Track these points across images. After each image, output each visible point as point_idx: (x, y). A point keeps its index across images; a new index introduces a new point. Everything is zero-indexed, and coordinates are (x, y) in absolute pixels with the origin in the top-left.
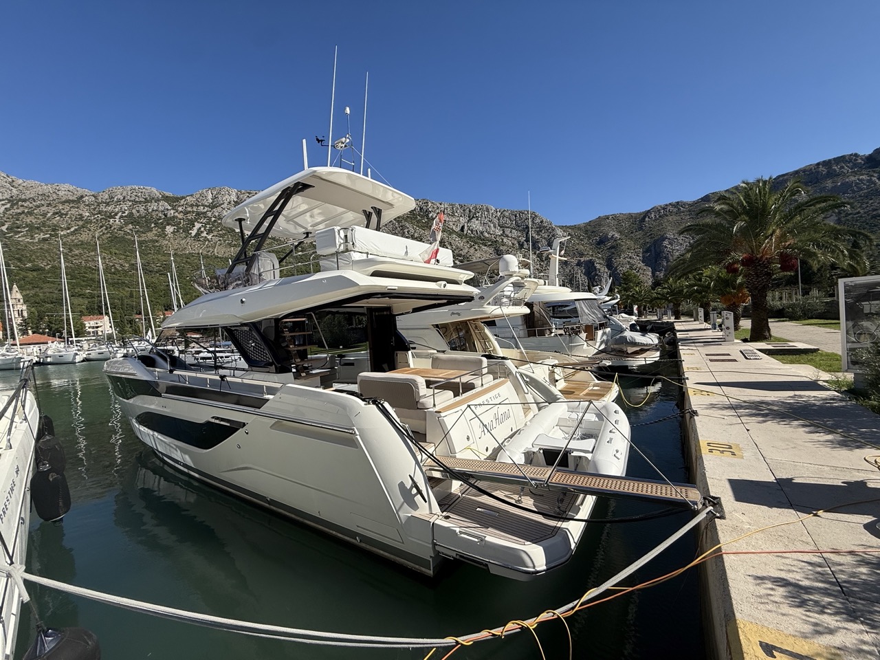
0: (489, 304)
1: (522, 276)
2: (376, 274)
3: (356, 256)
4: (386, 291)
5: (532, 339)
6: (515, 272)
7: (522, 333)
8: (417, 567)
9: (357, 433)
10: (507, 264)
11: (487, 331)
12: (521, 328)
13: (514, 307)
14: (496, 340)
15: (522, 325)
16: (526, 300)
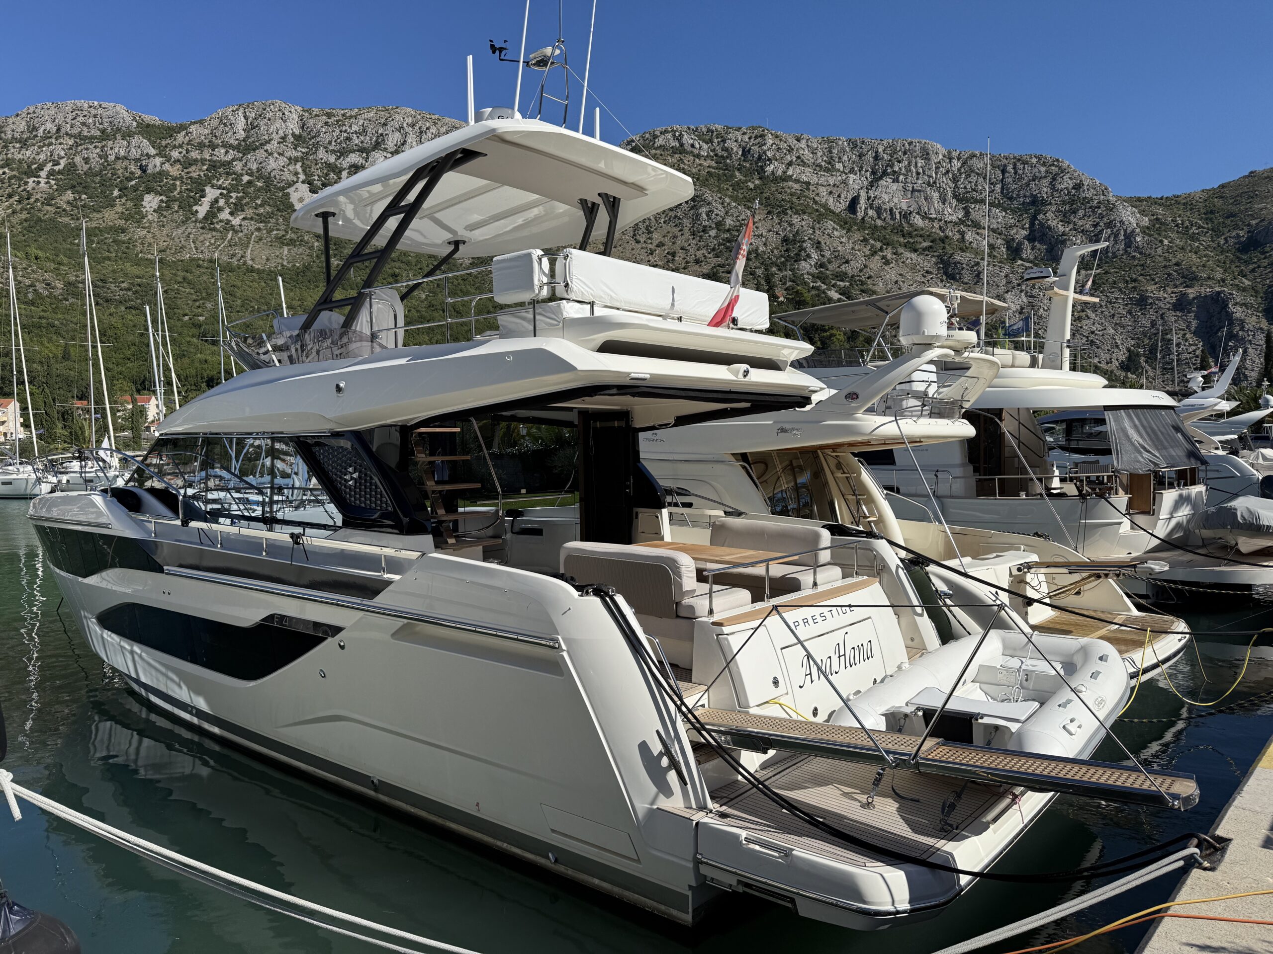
0: (870, 410)
1: (958, 346)
2: (608, 347)
3: (571, 310)
4: (626, 381)
5: (984, 501)
6: (937, 337)
7: (958, 487)
8: (663, 907)
9: (564, 647)
10: (918, 317)
11: (866, 477)
12: (958, 472)
13: (933, 421)
14: (887, 497)
15: (963, 465)
16: (967, 405)
